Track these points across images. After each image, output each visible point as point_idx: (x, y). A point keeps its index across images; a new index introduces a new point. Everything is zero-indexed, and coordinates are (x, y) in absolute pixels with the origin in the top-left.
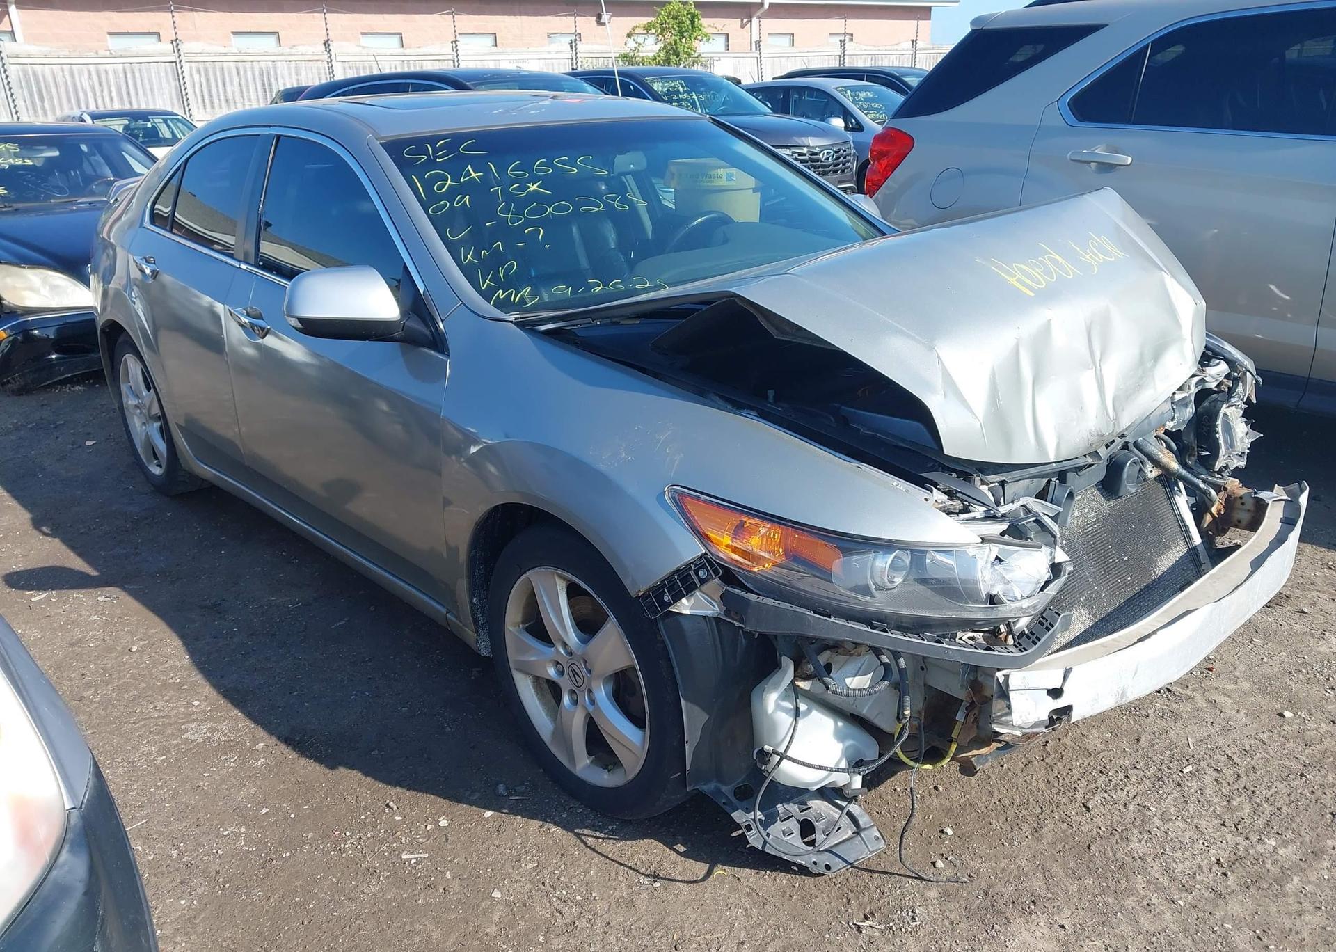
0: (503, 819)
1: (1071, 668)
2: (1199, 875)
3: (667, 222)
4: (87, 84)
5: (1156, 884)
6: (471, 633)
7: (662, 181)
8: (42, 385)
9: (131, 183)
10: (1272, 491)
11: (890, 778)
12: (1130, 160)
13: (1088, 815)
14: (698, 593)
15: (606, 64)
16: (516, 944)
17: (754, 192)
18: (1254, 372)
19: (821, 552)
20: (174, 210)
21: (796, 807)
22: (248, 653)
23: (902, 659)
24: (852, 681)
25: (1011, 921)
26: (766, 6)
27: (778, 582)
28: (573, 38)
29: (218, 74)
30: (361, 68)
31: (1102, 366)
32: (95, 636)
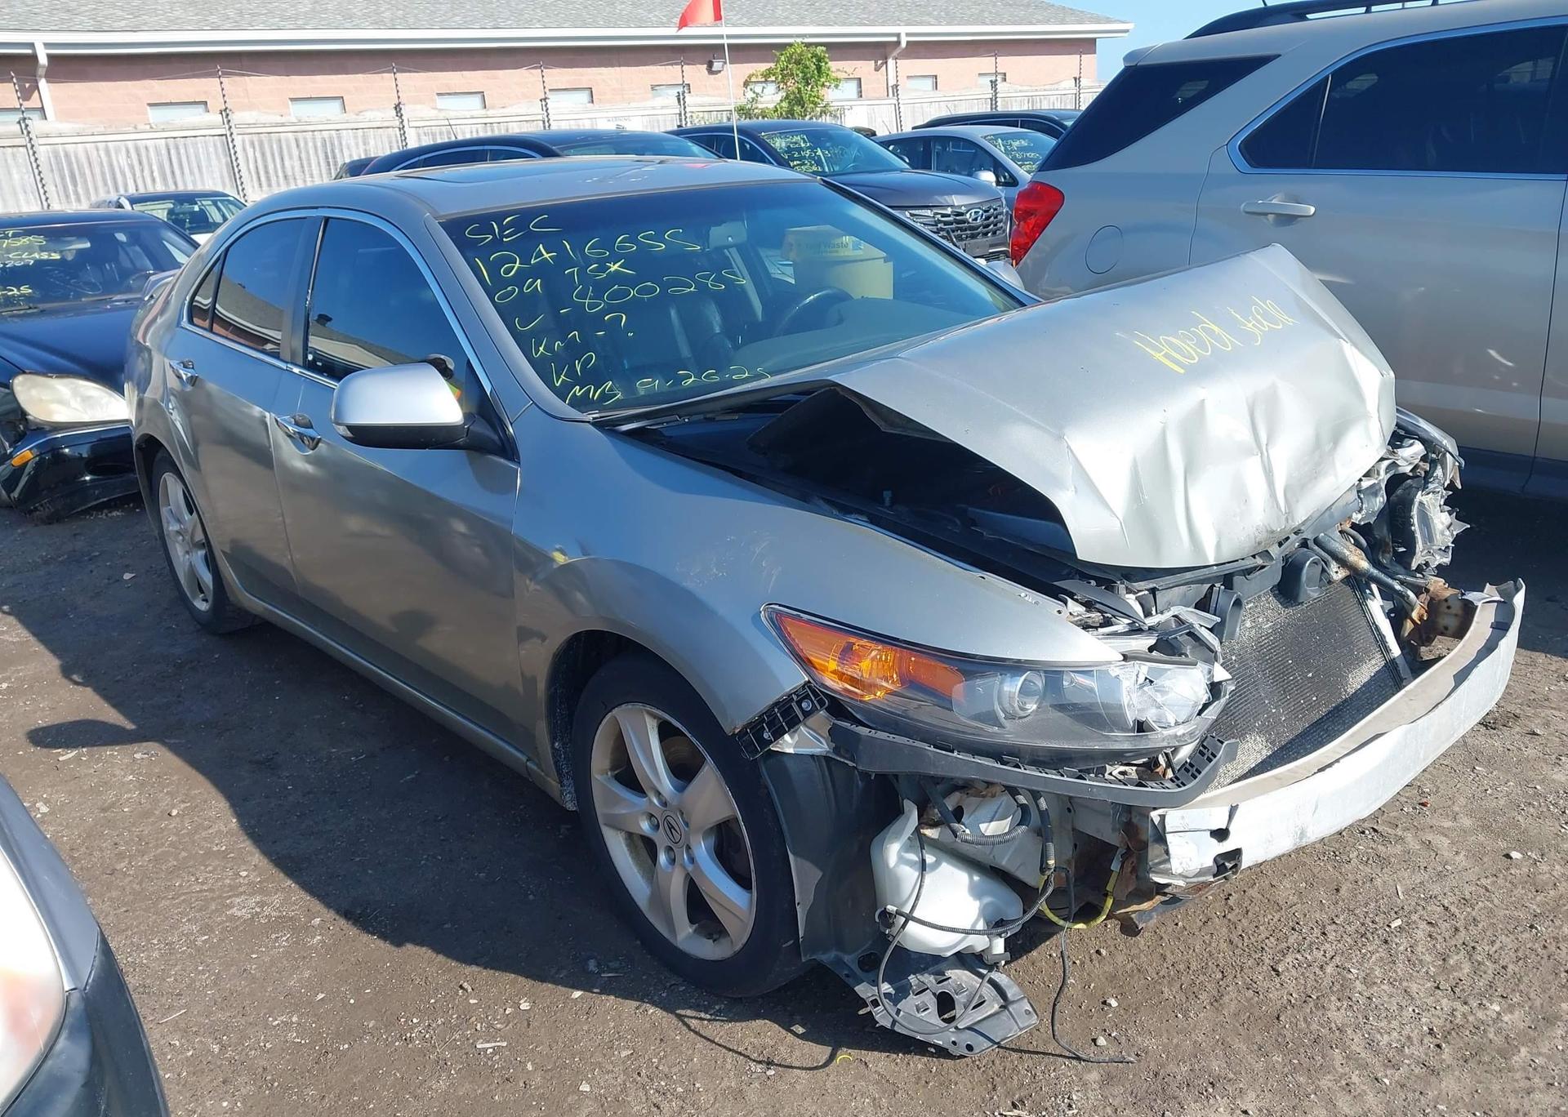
0: (593, 1000)
1: (1238, 805)
2: (1409, 1048)
3: (778, 298)
4: (126, 164)
5: (1356, 1060)
6: (554, 783)
7: (778, 252)
8: (75, 511)
9: (169, 277)
10: (1482, 591)
11: (1045, 941)
12: (1312, 210)
13: (1277, 980)
14: (802, 728)
15: (719, 118)
17: (885, 262)
18: (1456, 452)
19: (941, 675)
21: (932, 978)
22: (304, 814)
23: (1042, 800)
24: (988, 826)
25: (1186, 1107)
26: (903, 45)
27: (892, 713)
28: (680, 90)
29: (275, 147)
30: (438, 134)
31: (1269, 451)
32: (130, 799)
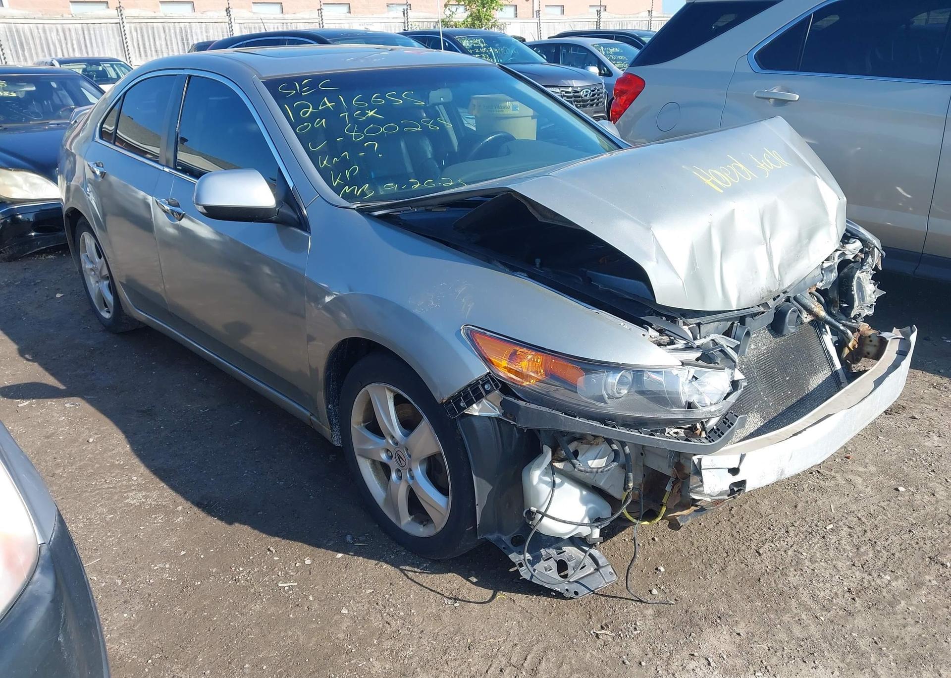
0: (349, 559)
1: (745, 454)
2: (836, 599)
3: (468, 139)
4: (56, 39)
5: (805, 605)
6: (328, 429)
7: (466, 110)
8: (25, 254)
9: (86, 110)
10: (891, 332)
11: (621, 532)
12: (797, 97)
13: (759, 558)
14: (484, 401)
15: (429, 26)
16: (357, 645)
17: (532, 119)
18: (880, 248)
19: (570, 372)
20: (116, 128)
21: (554, 551)
22: (171, 444)
23: (627, 447)
24: (593, 462)
25: (704, 630)
27: (540, 393)
28: (405, 7)
29: (150, 32)
30: (253, 29)
31: (771, 244)
32: (63, 431)
